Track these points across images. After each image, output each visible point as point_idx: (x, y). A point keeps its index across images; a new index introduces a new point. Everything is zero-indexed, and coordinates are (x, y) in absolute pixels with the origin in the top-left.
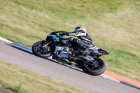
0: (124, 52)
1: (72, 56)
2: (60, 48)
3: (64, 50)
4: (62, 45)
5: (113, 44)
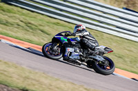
3: (75, 51)
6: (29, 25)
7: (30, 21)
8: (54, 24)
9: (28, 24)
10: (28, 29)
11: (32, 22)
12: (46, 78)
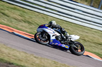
8: (12, 8)
12: (6, 48)
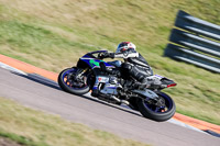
0: (32, 27)
1: (123, 91)
2: (103, 79)
3: (110, 82)
4: (106, 73)
5: (16, 15)
6: (209, 94)
7: (210, 88)
9: (206, 92)
10: (206, 99)
11: (214, 89)
